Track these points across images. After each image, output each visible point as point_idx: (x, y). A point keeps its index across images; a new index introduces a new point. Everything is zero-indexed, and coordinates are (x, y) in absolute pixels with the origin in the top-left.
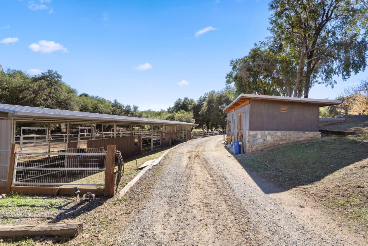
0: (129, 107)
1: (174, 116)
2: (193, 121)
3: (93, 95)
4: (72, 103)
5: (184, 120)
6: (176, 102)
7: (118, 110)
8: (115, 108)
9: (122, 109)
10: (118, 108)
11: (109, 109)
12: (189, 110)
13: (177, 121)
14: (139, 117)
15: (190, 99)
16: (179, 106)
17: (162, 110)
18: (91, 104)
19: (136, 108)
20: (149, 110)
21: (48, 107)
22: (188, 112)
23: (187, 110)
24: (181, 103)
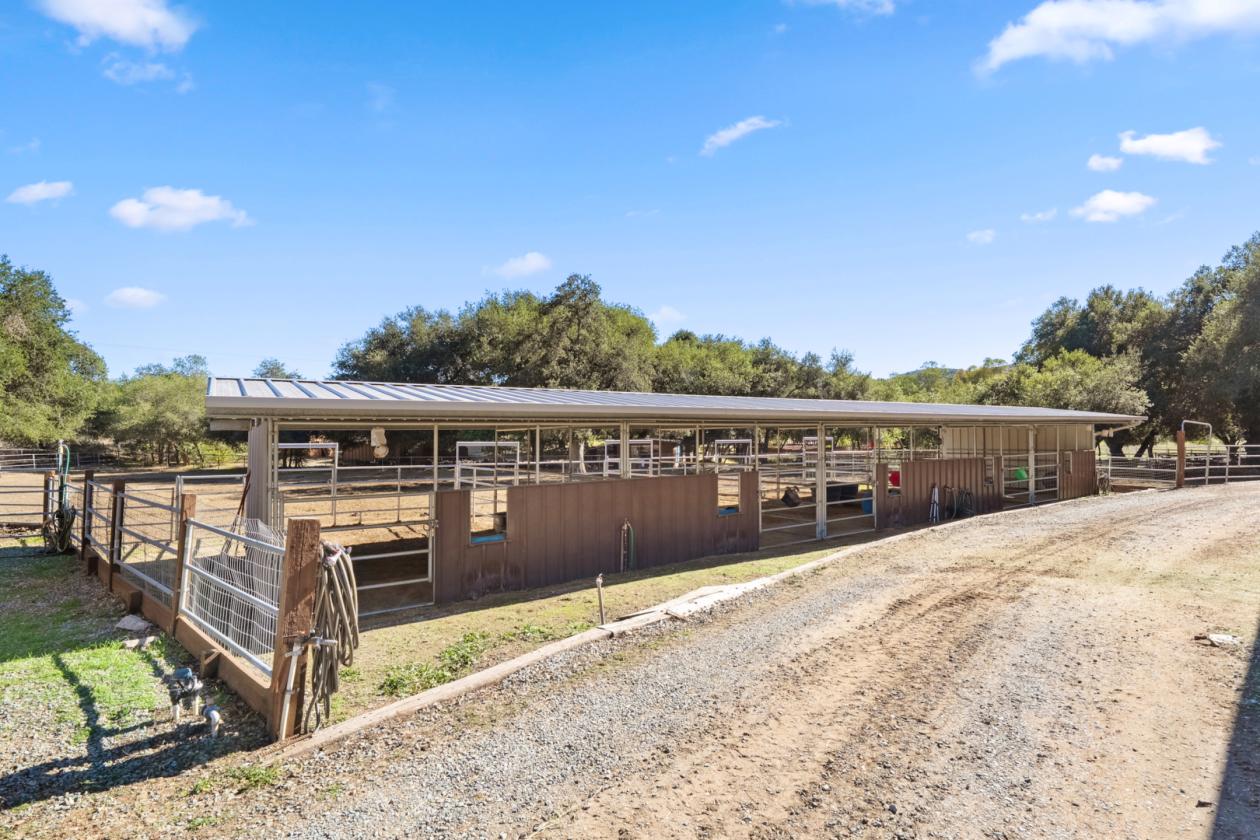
0: (814, 359)
1: (1018, 382)
2: (1137, 404)
3: (707, 333)
4: (625, 365)
5: (1078, 399)
6: (1041, 320)
7: (773, 375)
8: (761, 367)
9: (786, 371)
10: (773, 367)
11: (741, 374)
12: (1114, 348)
13: (1034, 404)
14: (852, 396)
15: (1124, 295)
16: (1060, 333)
17: (988, 361)
18: (691, 364)
19: (842, 362)
20: (930, 366)
21: (567, 383)
22: (1105, 359)
23: (1099, 350)
24: (1071, 321)
